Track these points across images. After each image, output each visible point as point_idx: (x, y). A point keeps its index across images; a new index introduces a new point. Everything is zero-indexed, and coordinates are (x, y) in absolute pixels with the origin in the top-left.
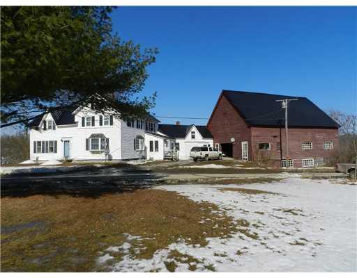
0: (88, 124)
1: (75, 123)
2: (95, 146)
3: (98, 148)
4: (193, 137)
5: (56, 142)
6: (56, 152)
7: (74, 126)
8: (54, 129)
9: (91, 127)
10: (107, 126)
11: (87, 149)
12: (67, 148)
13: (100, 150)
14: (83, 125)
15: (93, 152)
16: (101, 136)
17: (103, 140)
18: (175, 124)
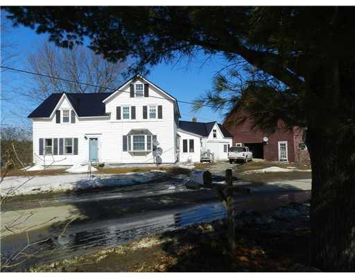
0: (126, 116)
1: (106, 115)
2: (138, 145)
3: (144, 149)
4: (215, 136)
5: (76, 140)
6: (76, 153)
7: (105, 119)
8: (73, 121)
9: (130, 119)
10: (153, 119)
11: (125, 149)
12: (93, 147)
13: (146, 150)
14: (118, 117)
15: (135, 154)
16: (146, 132)
17: (149, 138)
18: (192, 121)
